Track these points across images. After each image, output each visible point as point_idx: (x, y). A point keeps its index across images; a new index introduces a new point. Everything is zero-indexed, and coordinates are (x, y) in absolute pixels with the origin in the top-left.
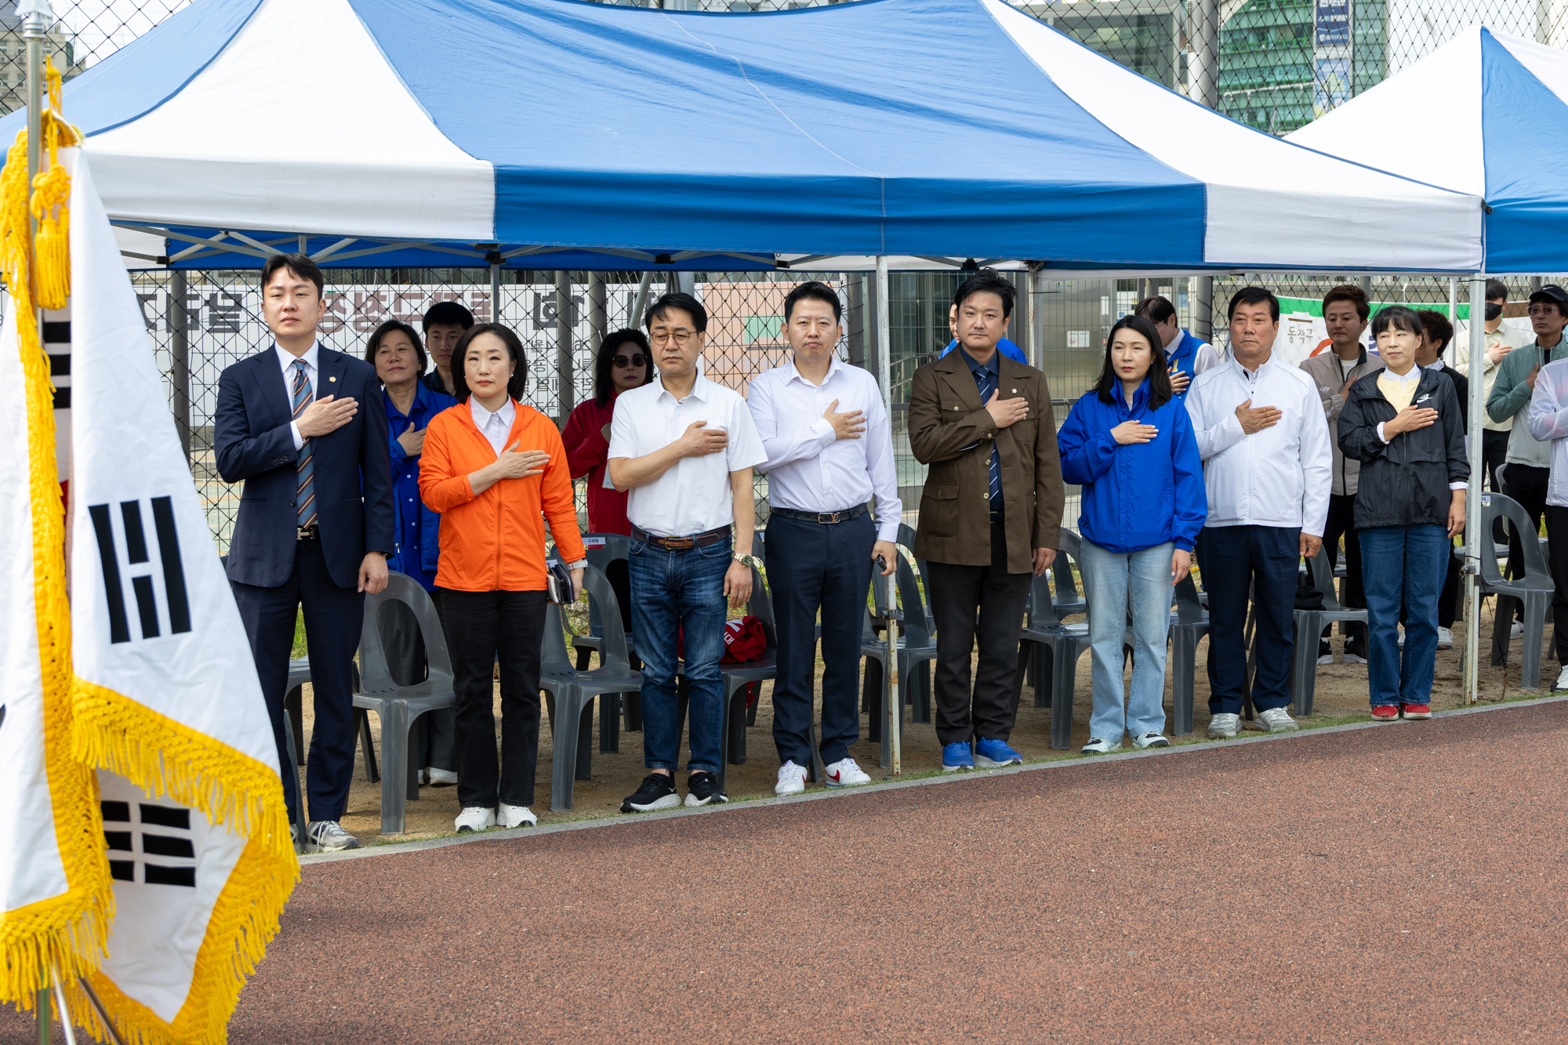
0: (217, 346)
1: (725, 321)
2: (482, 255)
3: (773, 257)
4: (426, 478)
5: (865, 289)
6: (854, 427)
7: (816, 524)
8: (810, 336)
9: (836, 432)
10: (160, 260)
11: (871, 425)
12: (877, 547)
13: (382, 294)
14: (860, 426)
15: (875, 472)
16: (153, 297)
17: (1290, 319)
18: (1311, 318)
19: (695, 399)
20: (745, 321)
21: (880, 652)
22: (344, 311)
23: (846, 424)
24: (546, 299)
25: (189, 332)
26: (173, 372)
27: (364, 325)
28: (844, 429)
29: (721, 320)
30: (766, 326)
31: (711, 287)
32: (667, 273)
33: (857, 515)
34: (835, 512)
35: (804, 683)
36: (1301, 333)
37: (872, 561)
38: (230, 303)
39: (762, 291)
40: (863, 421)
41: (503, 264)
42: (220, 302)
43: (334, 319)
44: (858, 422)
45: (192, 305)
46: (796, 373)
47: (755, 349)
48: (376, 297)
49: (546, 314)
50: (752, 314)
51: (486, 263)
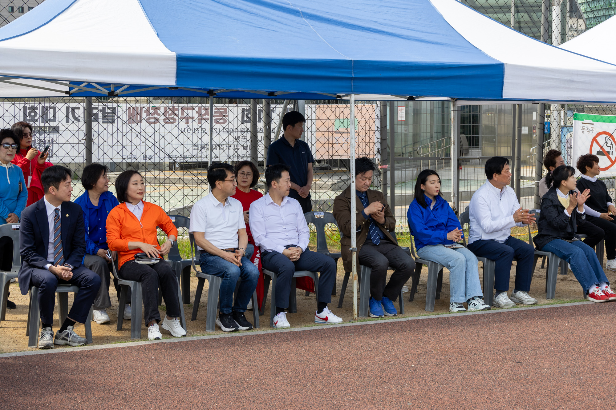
0: (103, 129)
1: (324, 121)
5: (388, 108)
13: (176, 108)
17: (583, 123)
18: (593, 123)
20: (333, 121)
22: (159, 115)
24: (247, 110)
25: (93, 123)
26: (85, 140)
27: (168, 121)
30: (342, 123)
36: (588, 129)
38: (111, 111)
42: (107, 110)
45: (95, 111)
47: (337, 133)
48: (173, 110)
49: (247, 116)
50: (336, 118)
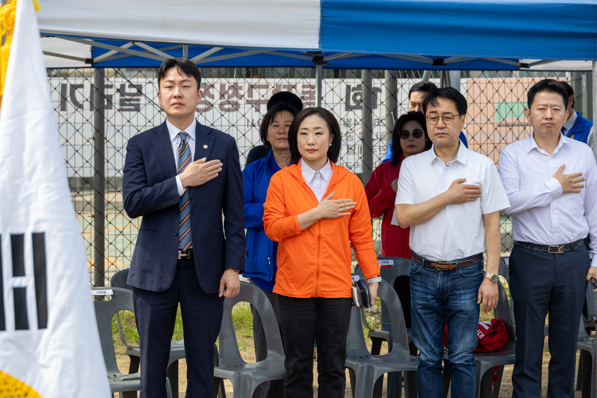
0: (125, 121)
1: (482, 106)
2: (310, 59)
3: (517, 60)
4: (268, 217)
5: (584, 83)
6: (576, 185)
7: (547, 254)
8: (547, 119)
9: (563, 188)
10: (87, 61)
11: (588, 183)
12: (591, 271)
13: (239, 85)
14: (580, 184)
15: (590, 217)
16: (81, 86)
19: (458, 163)
20: (496, 106)
21: (591, 347)
22: (212, 97)
23: (571, 182)
24: (354, 89)
25: (106, 111)
26: (94, 139)
27: (227, 106)
28: (568, 186)
29: (479, 105)
30: (511, 109)
31: (472, 82)
32: (441, 72)
33: (576, 248)
34: (561, 245)
35: (535, 368)
37: (587, 282)
38: (134, 90)
39: (509, 85)
40: (583, 180)
41: (325, 65)
42: (127, 90)
43: (206, 102)
44: (579, 181)
45: (108, 92)
46: (534, 145)
47: (503, 126)
48: (235, 87)
49: (354, 99)
50: (501, 101)
51: (313, 64)
